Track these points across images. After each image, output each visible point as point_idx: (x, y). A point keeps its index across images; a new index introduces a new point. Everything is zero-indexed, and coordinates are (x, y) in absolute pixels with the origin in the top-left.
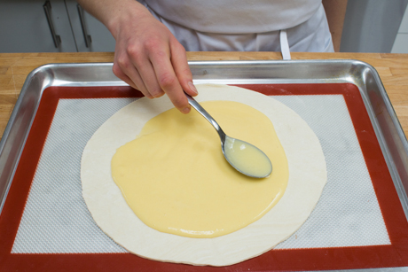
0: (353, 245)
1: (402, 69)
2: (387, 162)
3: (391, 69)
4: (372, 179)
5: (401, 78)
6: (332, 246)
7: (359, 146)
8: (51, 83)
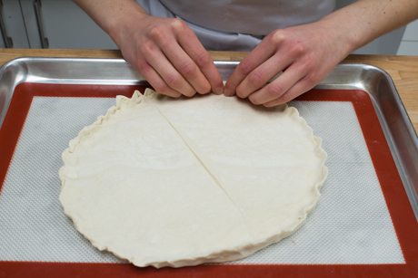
0: (362, 263)
1: (412, 72)
2: (401, 175)
3: (400, 72)
4: (384, 193)
5: (411, 83)
6: (339, 263)
7: (369, 157)
8: (25, 79)
